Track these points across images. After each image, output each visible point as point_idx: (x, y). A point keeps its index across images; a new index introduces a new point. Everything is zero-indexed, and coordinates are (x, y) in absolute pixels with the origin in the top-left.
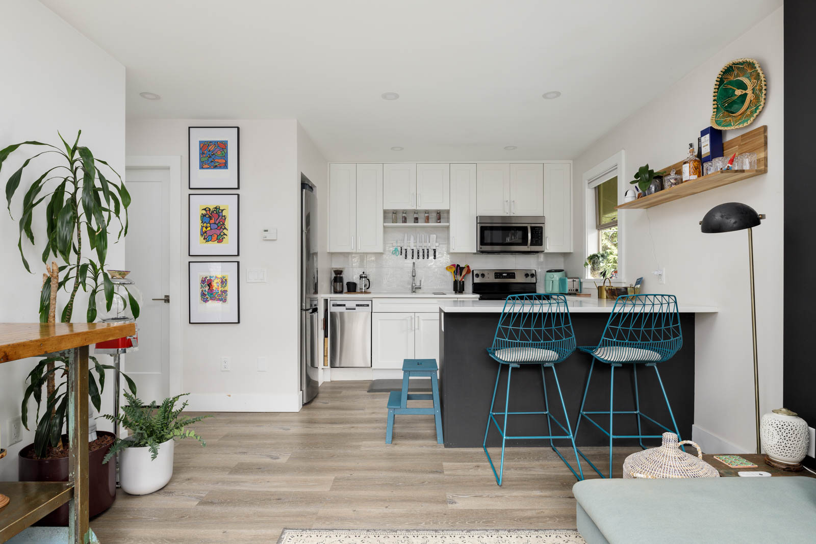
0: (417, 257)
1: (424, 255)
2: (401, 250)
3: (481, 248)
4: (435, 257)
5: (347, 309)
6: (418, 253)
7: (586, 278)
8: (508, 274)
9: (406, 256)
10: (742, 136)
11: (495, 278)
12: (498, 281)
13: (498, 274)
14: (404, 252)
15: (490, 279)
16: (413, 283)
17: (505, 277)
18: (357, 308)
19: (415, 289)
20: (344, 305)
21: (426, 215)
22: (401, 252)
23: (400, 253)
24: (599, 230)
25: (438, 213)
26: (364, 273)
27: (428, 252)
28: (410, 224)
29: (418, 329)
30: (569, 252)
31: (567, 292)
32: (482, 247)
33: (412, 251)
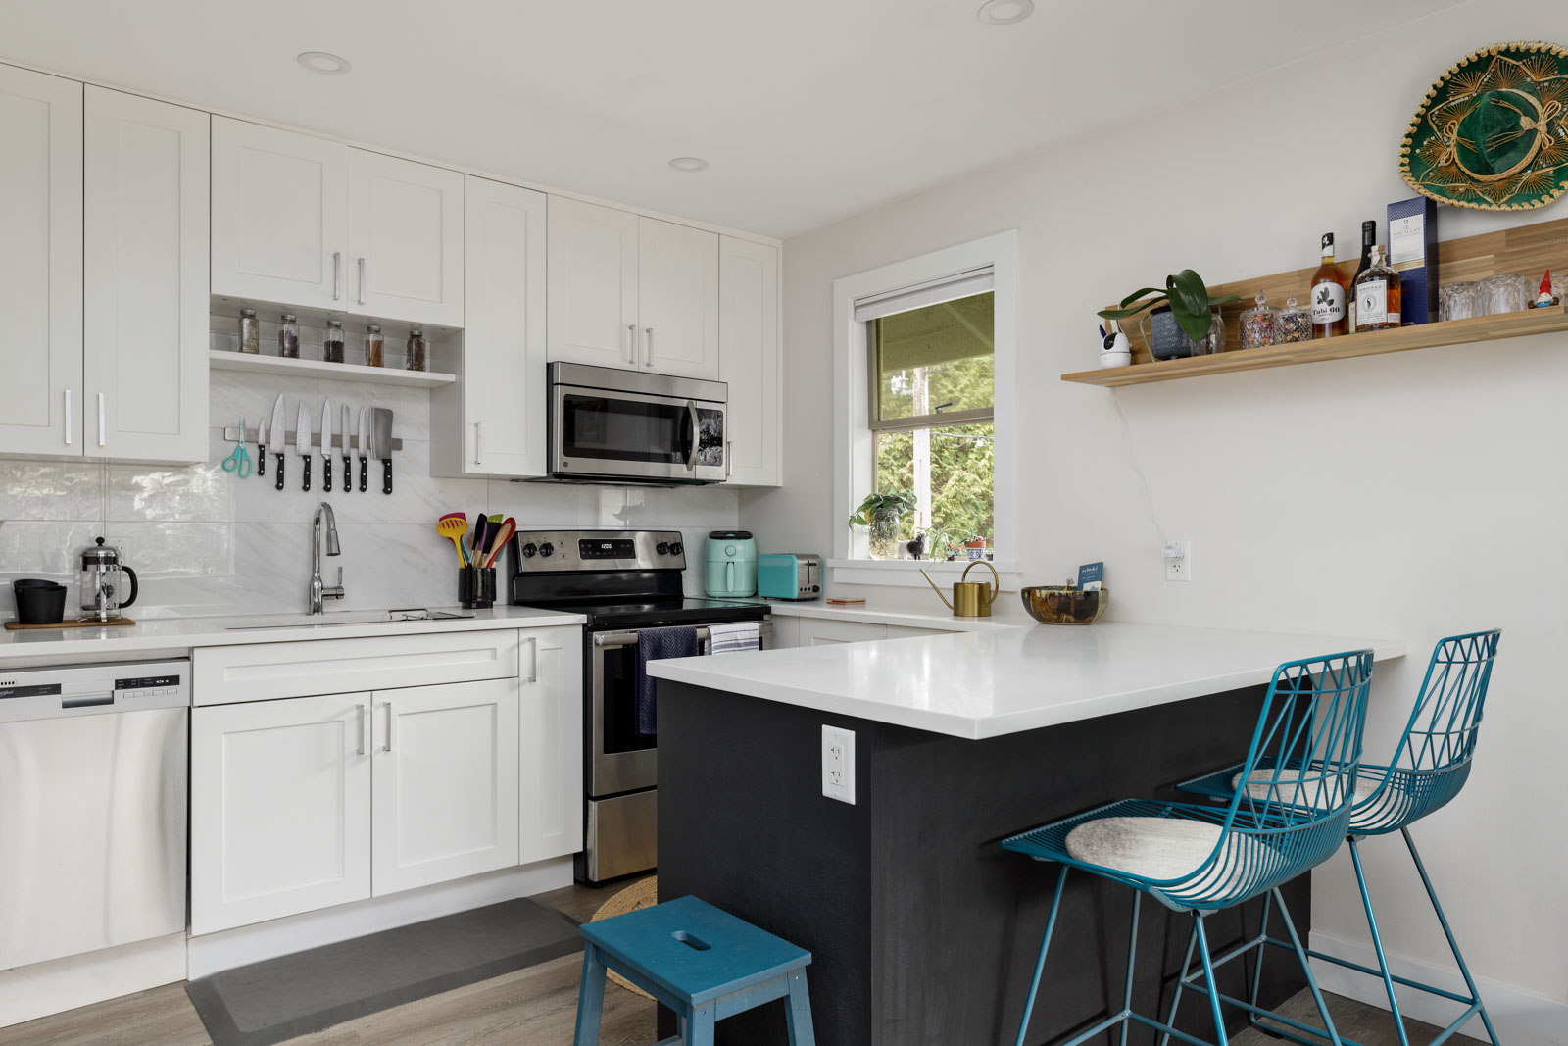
0: (322, 483)
1: (347, 481)
2: (262, 455)
3: (566, 464)
4: (388, 487)
5: (66, 705)
6: (328, 469)
7: (849, 558)
8: (616, 544)
9: (280, 478)
10: (1509, 232)
11: (583, 557)
12: (589, 564)
13: (591, 546)
14: (271, 464)
15: (568, 559)
16: (313, 579)
17: (606, 555)
18: (119, 693)
19: (319, 600)
20: (55, 689)
21: (372, 338)
22: (261, 465)
23: (256, 468)
24: (874, 431)
25: (413, 336)
26: (100, 541)
27: (364, 469)
28: (310, 363)
29: (387, 749)
30: (775, 485)
31: (795, 595)
32: (569, 459)
33: (302, 464)
